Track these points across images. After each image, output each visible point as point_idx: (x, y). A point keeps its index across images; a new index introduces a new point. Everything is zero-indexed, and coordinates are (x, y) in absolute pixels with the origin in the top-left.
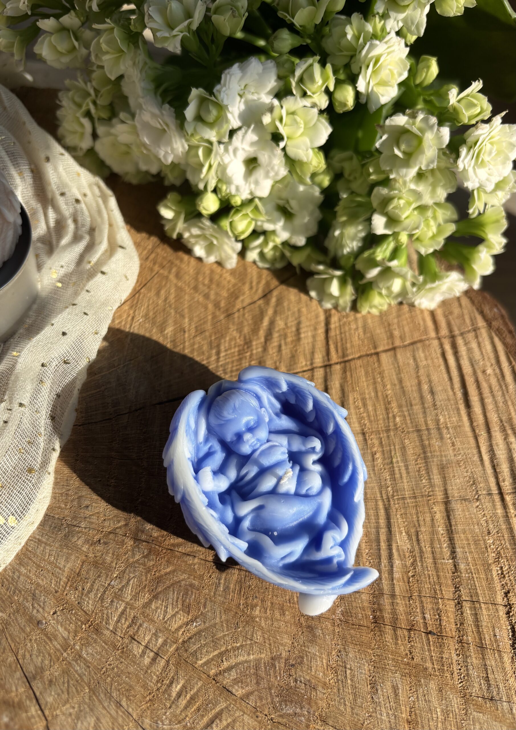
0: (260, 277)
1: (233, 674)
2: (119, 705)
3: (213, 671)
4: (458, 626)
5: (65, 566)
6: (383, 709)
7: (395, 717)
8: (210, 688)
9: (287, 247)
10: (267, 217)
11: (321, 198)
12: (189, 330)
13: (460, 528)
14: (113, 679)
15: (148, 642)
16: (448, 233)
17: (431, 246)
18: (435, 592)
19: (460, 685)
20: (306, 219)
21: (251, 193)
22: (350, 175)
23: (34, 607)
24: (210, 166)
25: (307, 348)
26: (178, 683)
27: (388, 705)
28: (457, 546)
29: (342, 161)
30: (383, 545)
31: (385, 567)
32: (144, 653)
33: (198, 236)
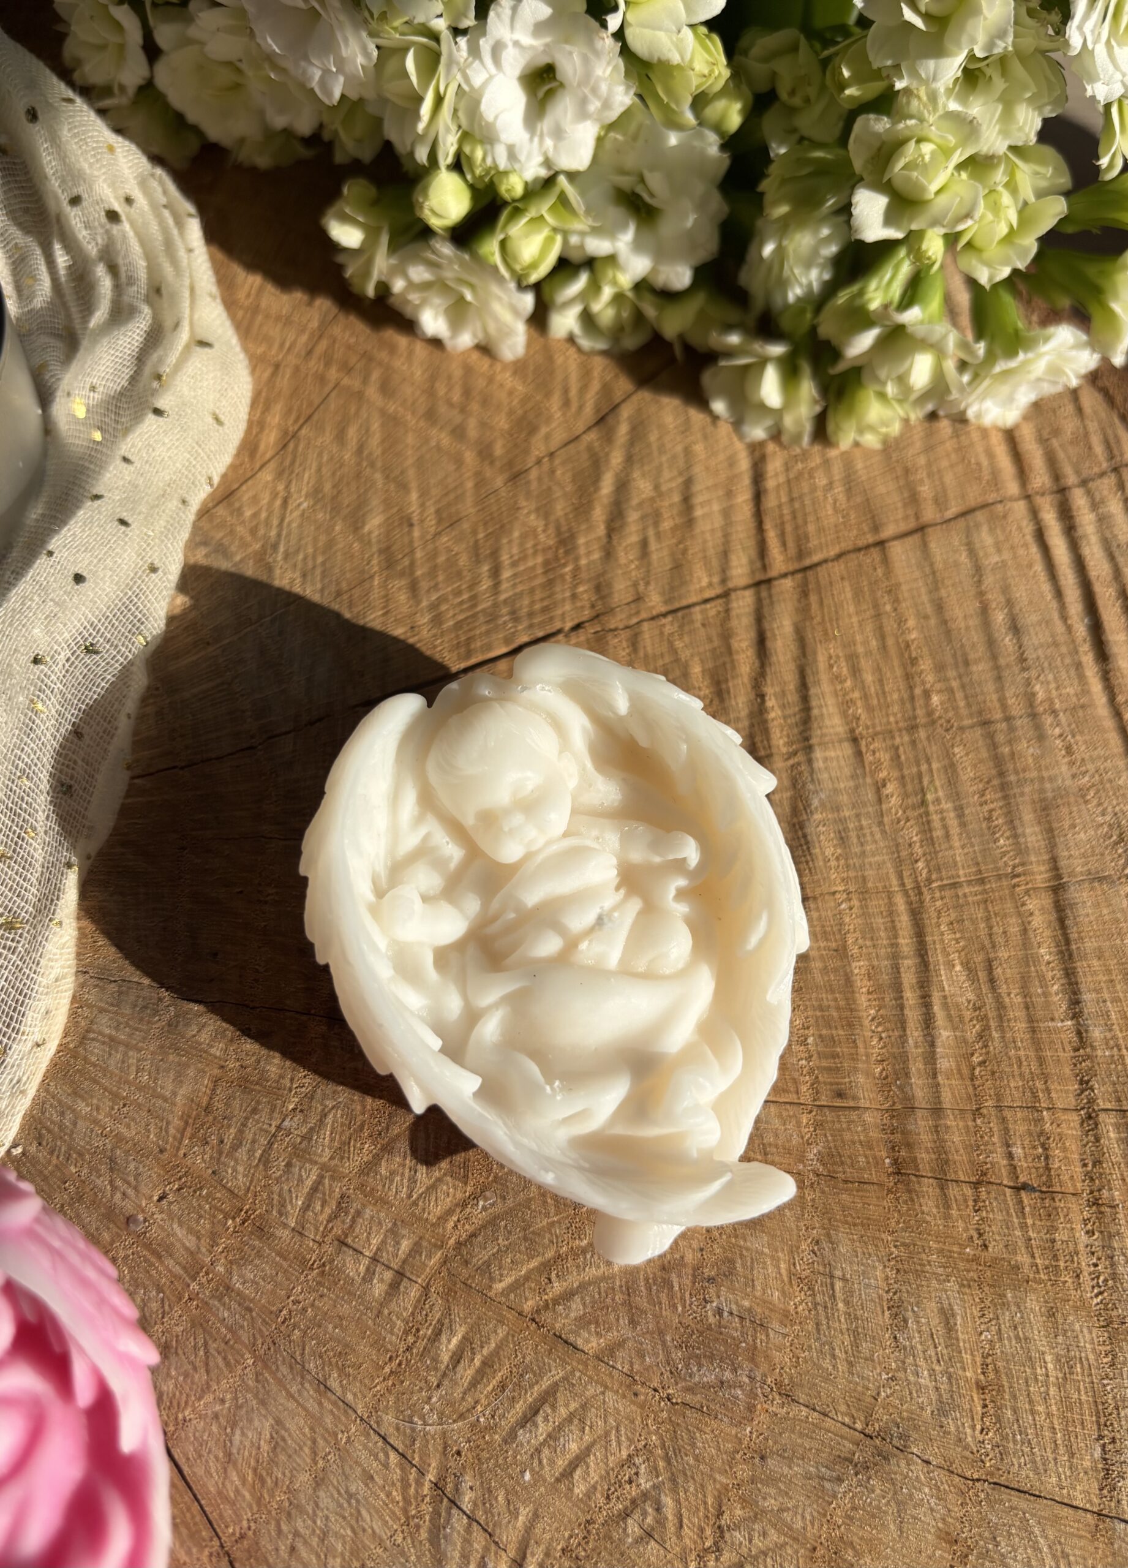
0: (586, 374)
1: (576, 1307)
2: (323, 1386)
3: (530, 1303)
4: (1090, 1168)
5: (175, 1094)
6: (921, 1362)
7: (950, 1378)
8: (526, 1339)
9: (648, 296)
10: (590, 222)
11: (725, 160)
12: (422, 521)
13: (1090, 945)
14: (305, 1333)
15: (378, 1249)
16: (1046, 225)
17: (1005, 263)
18: (1035, 1096)
19: (1095, 1301)
20: (690, 221)
21: (547, 163)
22: (793, 93)
23: (114, 1188)
24: (439, 100)
25: (710, 544)
26: (452, 1333)
27: (931, 1352)
28: (1083, 987)
29: (771, 56)
30: (910, 997)
31: (916, 1047)
32: (370, 1273)
33: (426, 286)
